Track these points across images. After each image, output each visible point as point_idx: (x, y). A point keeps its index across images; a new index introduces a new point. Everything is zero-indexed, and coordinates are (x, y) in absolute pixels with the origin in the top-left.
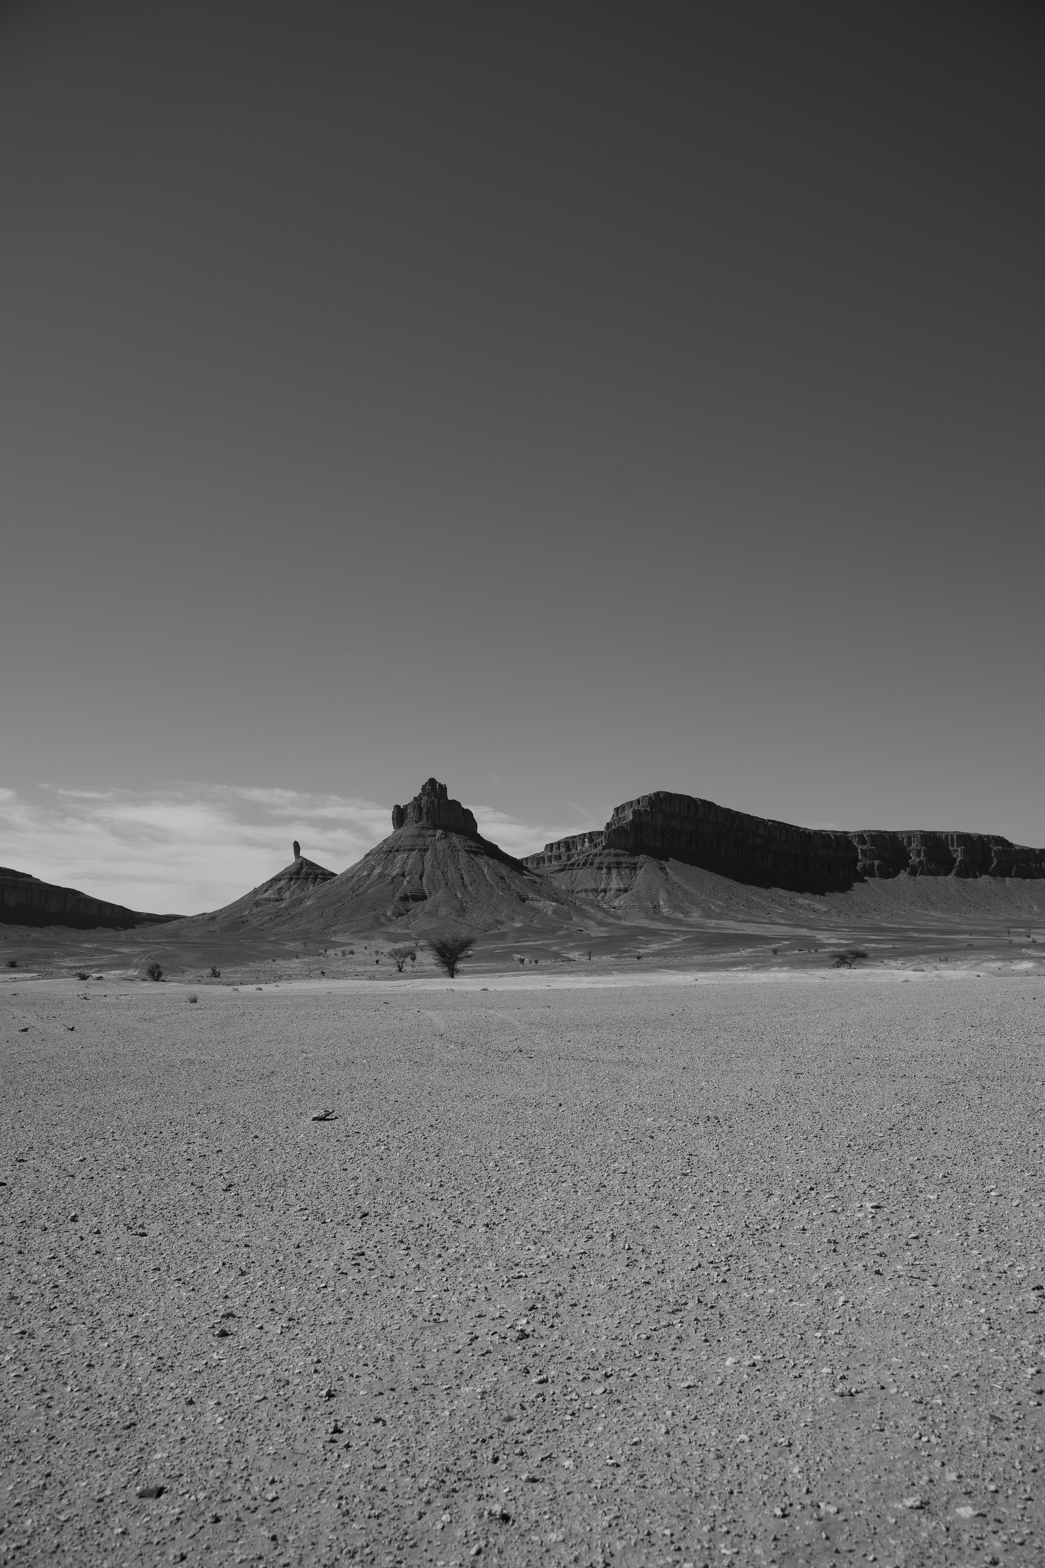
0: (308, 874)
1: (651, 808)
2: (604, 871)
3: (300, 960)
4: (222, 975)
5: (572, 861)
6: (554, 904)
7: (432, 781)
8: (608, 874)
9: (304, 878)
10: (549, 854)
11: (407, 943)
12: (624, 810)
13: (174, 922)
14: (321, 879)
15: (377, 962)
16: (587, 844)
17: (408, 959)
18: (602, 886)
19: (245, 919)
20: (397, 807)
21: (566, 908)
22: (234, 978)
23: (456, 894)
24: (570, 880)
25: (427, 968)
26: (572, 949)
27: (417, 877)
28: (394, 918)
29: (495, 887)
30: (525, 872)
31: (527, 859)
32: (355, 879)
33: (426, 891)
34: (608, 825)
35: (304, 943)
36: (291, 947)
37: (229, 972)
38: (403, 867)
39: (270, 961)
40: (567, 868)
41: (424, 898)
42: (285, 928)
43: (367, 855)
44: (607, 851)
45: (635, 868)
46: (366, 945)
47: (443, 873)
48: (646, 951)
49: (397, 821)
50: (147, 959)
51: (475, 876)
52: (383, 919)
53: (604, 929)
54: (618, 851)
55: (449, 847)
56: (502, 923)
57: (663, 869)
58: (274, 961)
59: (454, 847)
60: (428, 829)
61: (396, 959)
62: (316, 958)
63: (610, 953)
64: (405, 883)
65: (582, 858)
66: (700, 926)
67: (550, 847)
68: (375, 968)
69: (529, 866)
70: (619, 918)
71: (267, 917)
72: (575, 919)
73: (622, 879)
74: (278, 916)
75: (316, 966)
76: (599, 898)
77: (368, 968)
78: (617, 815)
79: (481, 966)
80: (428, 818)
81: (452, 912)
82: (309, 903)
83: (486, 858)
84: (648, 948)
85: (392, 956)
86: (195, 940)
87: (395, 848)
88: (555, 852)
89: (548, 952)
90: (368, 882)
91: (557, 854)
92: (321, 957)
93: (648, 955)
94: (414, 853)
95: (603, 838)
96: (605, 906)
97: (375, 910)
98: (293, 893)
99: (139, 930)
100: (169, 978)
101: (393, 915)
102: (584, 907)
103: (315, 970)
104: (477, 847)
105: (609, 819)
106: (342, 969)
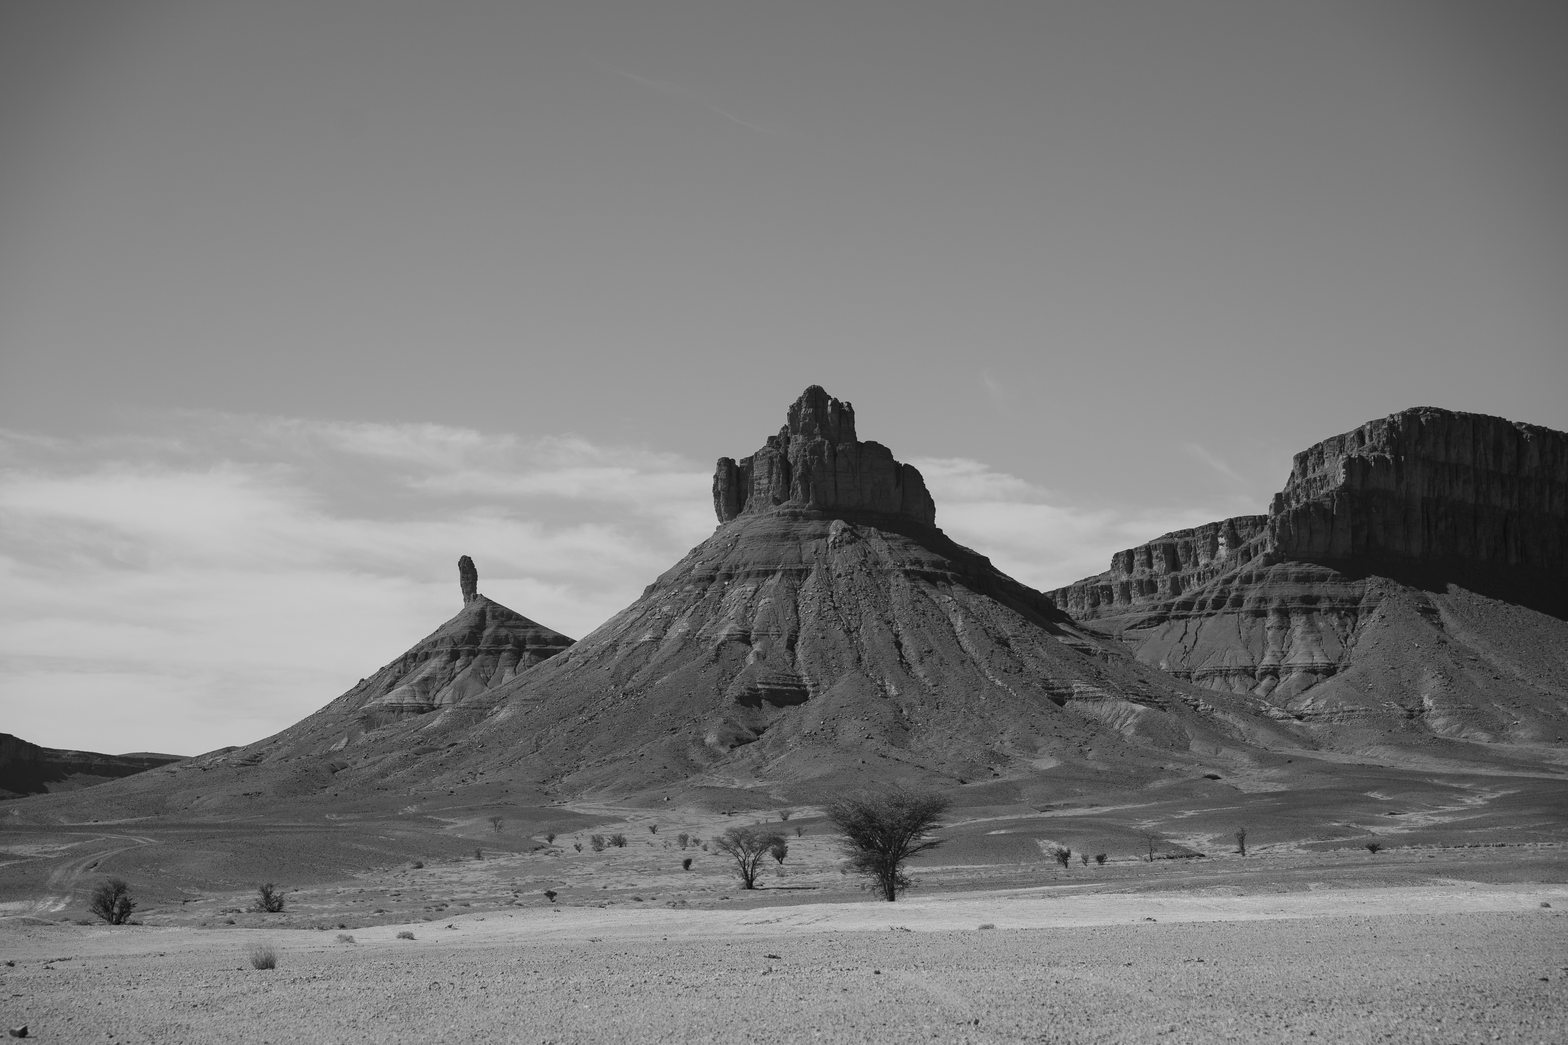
0: (498, 641)
1: (1396, 454)
2: (1272, 620)
3: (485, 864)
4: (287, 906)
5: (1185, 595)
6: (1140, 708)
7: (816, 395)
8: (1280, 628)
9: (488, 652)
10: (1124, 578)
11: (760, 816)
12: (1320, 460)
13: (151, 772)
14: (533, 652)
15: (687, 863)
16: (1223, 551)
17: (767, 857)
18: (1268, 660)
19: (338, 759)
20: (726, 463)
21: (1171, 718)
22: (320, 912)
23: (882, 687)
24: (1181, 646)
25: (816, 877)
26: (1192, 824)
27: (782, 643)
28: (723, 750)
29: (984, 666)
30: (1062, 626)
31: (1065, 591)
32: (622, 651)
33: (806, 680)
34: (1280, 500)
35: (494, 820)
36: (461, 829)
37: (305, 899)
38: (744, 618)
39: (408, 866)
40: (1173, 613)
41: (800, 697)
42: (441, 782)
43: (651, 590)
44: (1277, 568)
45: (1355, 613)
46: (653, 821)
47: (848, 632)
48: (1392, 830)
49: (727, 499)
50: (87, 869)
51: (930, 638)
52: (695, 754)
53: (1273, 772)
54: (1305, 568)
55: (863, 563)
56: (1004, 759)
57: (1429, 612)
58: (420, 866)
59: (876, 563)
60: (808, 518)
61: (737, 855)
62: (527, 856)
63: (1295, 835)
64: (751, 659)
65: (1211, 588)
66: (1536, 764)
67: (1126, 559)
68: (682, 879)
69: (1072, 610)
70: (1314, 744)
71: (396, 754)
72: (1196, 747)
73: (1319, 640)
74: (425, 751)
75: (530, 879)
76: (1258, 691)
77: (663, 880)
78: (1304, 473)
79: (957, 871)
80: (806, 491)
81: (874, 731)
82: (503, 715)
83: (958, 590)
84: (1398, 822)
85: (726, 847)
86: (208, 819)
87: (723, 570)
88: (1139, 573)
89: (1131, 833)
90: (655, 658)
91: (1145, 578)
92: (539, 855)
93: (1396, 841)
94: (772, 582)
95: (1267, 533)
96: (1275, 712)
97: (674, 730)
98: (461, 690)
99: (56, 795)
100: (149, 917)
101: (722, 743)
102: (1219, 715)
103: (529, 886)
104: (934, 564)
105: (1281, 486)
106: (598, 884)
